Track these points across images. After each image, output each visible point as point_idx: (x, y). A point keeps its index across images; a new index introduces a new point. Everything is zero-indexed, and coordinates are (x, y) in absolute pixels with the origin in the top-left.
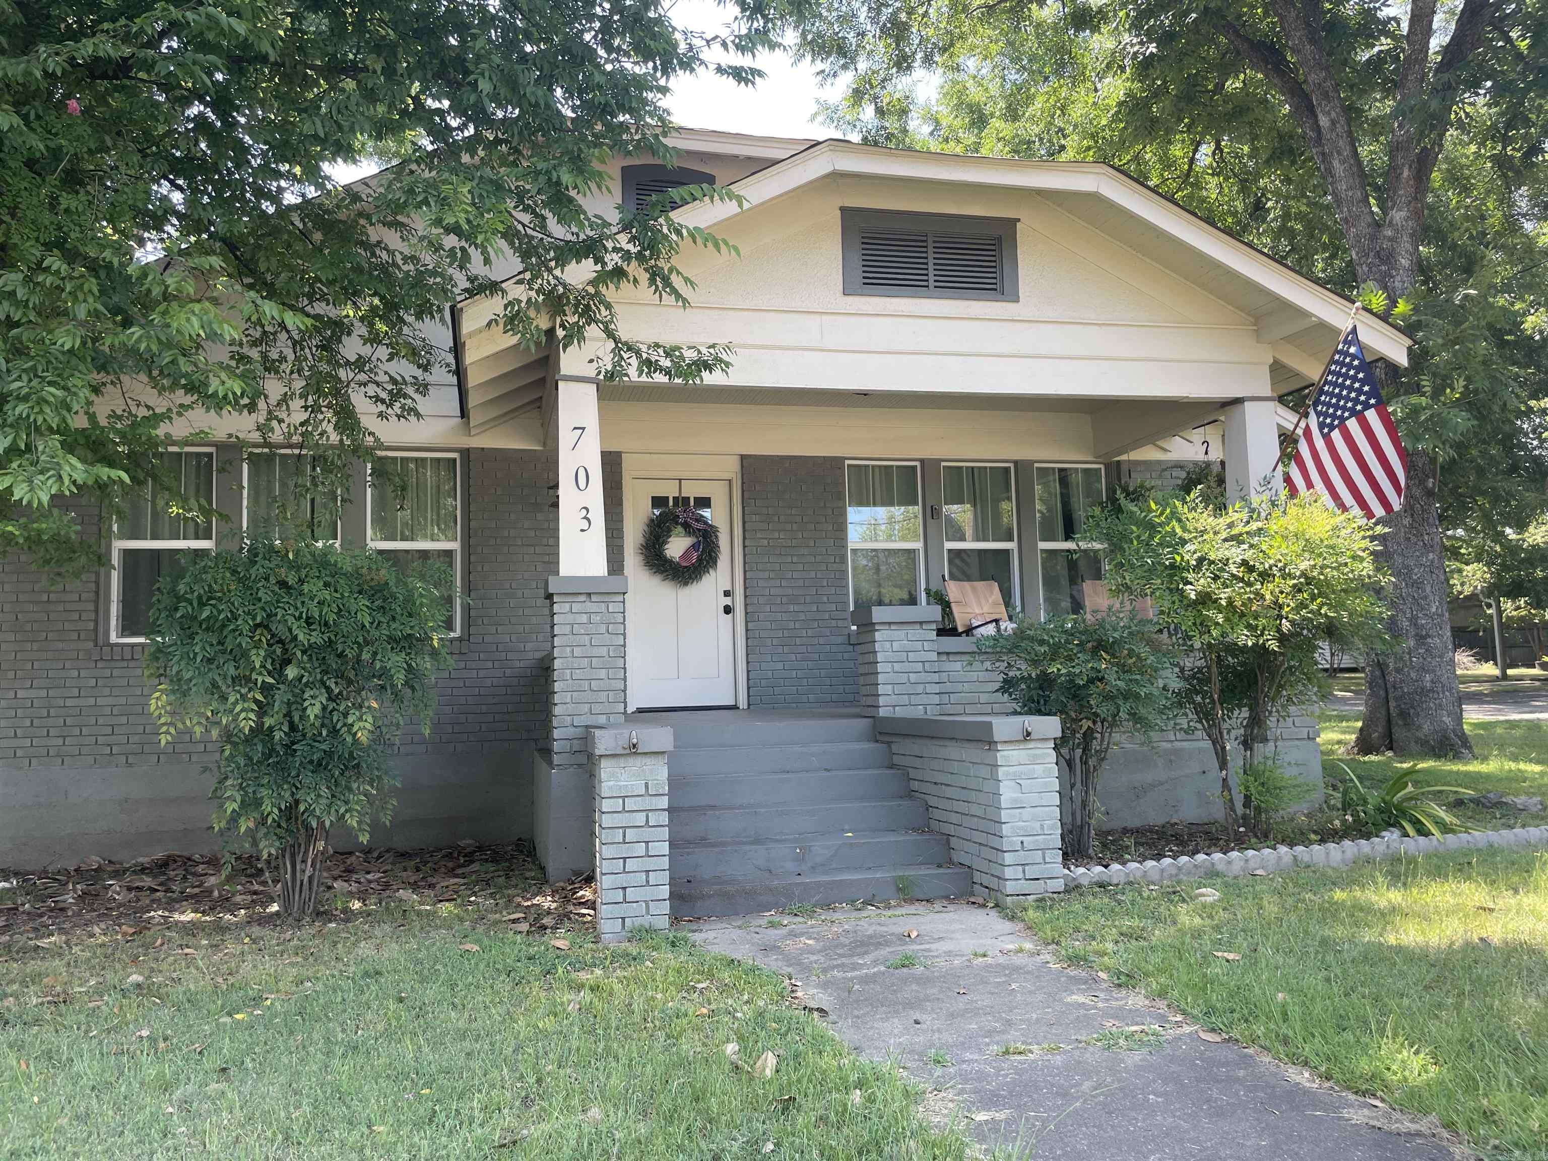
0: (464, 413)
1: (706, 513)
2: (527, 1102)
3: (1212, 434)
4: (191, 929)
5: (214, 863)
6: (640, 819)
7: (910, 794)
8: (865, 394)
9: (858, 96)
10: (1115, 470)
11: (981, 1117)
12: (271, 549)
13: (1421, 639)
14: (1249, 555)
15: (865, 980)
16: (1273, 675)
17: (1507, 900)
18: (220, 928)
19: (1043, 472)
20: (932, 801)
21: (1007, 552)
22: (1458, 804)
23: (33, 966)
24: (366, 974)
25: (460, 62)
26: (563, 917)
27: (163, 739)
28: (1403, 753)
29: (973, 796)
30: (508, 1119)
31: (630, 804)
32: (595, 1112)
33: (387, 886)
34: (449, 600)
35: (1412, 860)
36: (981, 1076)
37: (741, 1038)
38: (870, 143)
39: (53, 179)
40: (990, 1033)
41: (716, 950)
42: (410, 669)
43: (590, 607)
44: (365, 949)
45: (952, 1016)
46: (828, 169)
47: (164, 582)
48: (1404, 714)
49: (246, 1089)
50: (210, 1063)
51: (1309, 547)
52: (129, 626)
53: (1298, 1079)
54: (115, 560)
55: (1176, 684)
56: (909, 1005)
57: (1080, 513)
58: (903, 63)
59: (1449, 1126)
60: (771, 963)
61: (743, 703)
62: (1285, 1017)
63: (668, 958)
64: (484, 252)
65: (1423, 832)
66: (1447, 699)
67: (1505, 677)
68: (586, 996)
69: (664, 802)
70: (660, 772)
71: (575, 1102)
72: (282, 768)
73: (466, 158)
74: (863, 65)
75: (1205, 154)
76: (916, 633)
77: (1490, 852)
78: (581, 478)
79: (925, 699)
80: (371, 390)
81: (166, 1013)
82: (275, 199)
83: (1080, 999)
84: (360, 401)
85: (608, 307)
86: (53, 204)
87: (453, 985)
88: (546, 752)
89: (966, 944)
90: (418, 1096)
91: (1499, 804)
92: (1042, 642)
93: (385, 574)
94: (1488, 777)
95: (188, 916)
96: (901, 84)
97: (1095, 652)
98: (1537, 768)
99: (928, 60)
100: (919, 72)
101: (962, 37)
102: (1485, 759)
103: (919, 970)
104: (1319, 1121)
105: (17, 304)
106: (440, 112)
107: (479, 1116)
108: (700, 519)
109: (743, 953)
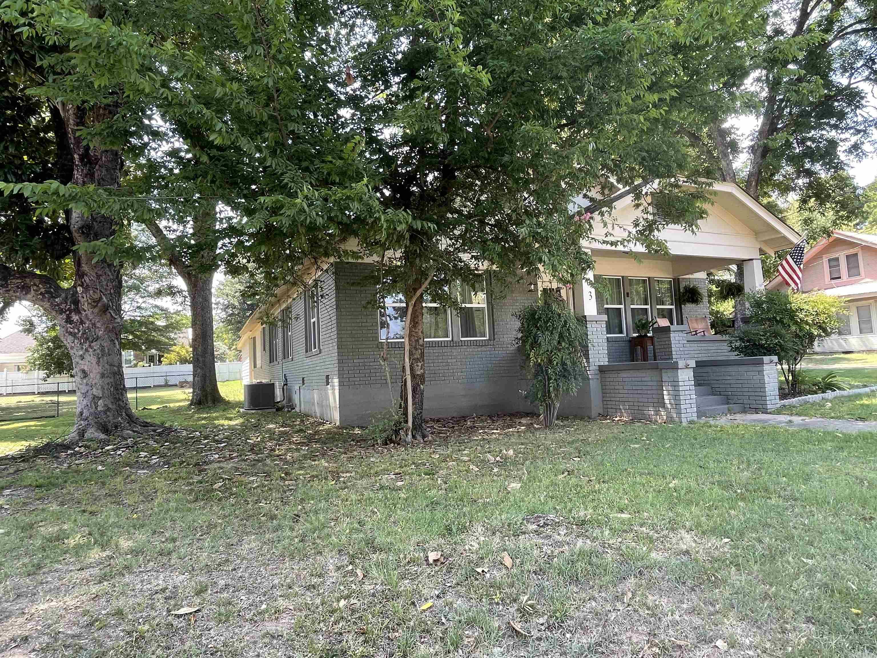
6: (688, 388)
10: (677, 281)
31: (685, 383)
43: (597, 325)
70: (691, 374)
76: (680, 334)
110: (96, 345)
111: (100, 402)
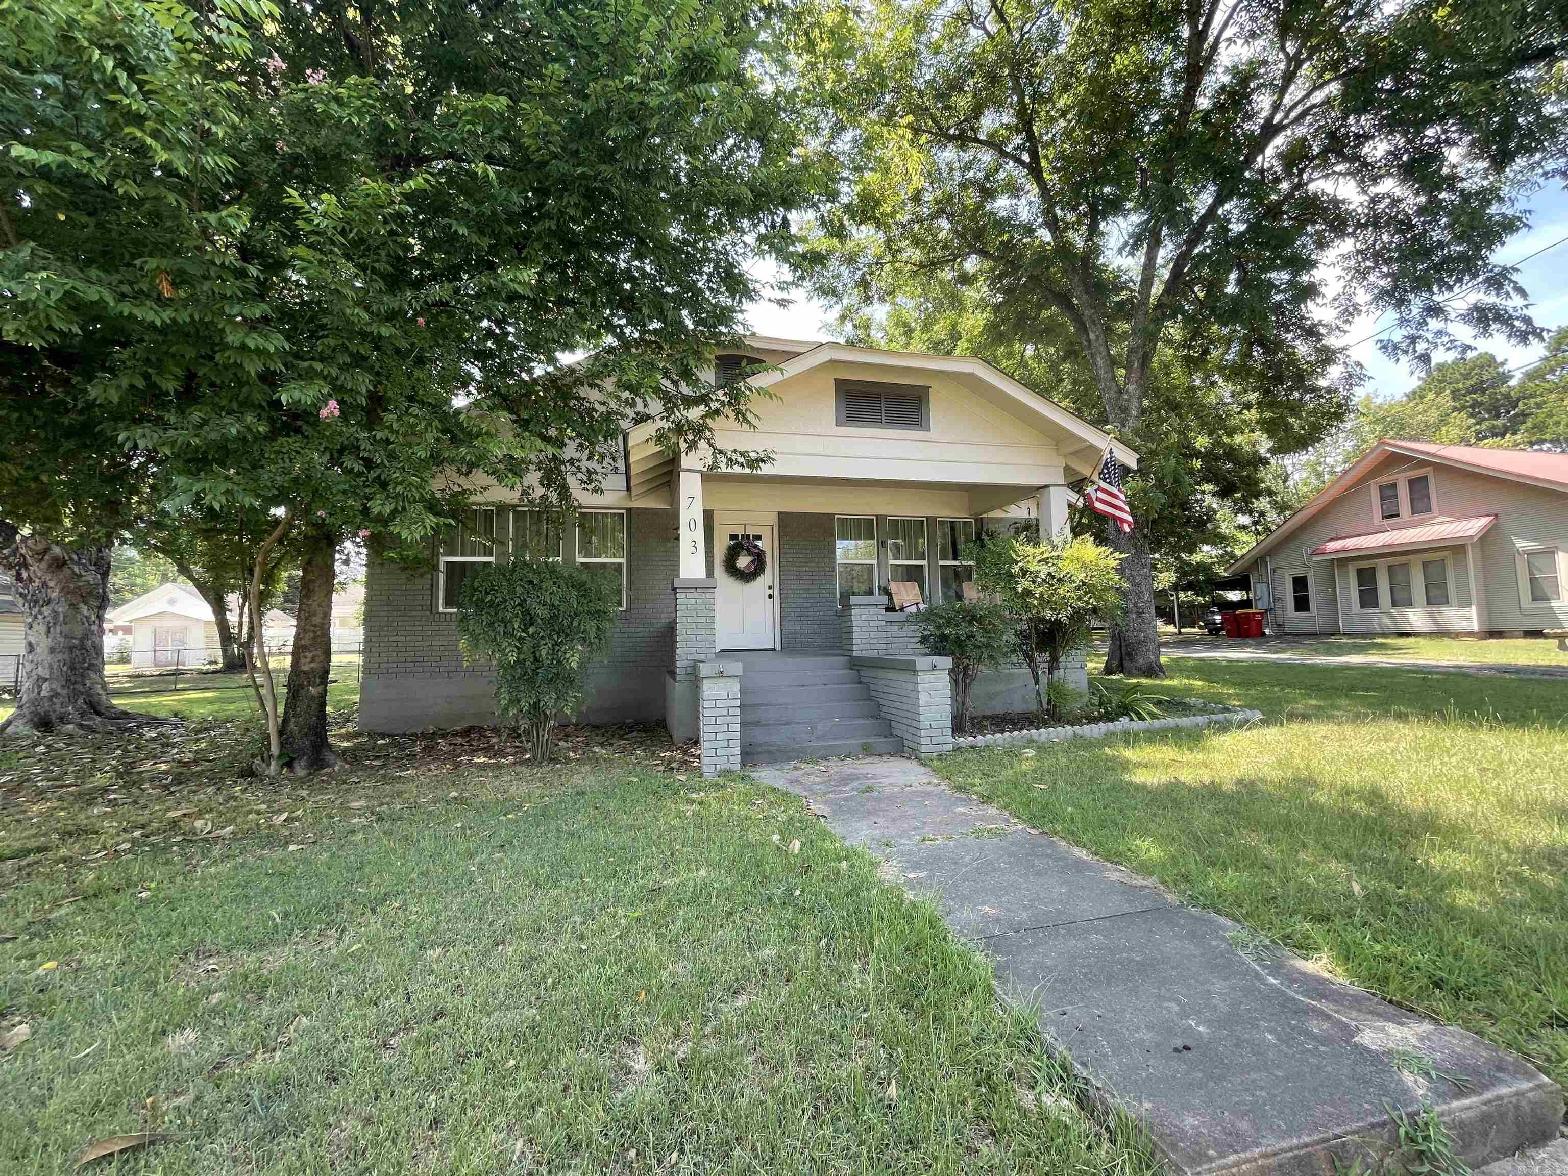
0: (629, 489)
1: (759, 543)
2: (666, 866)
3: (1032, 504)
4: (483, 767)
5: (496, 731)
6: (725, 712)
7: (870, 698)
8: (847, 480)
9: (843, 318)
10: (980, 522)
11: (911, 876)
12: (524, 562)
13: (1139, 614)
14: (1052, 570)
15: (846, 799)
16: (1064, 634)
17: (1188, 756)
18: (499, 767)
19: (942, 523)
20: (882, 702)
21: (921, 567)
22: (1158, 703)
23: (399, 787)
24: (578, 794)
25: (630, 296)
26: (684, 763)
27: (465, 664)
28: (1130, 675)
29: (904, 700)
30: (656, 875)
31: (719, 704)
32: (703, 872)
33: (587, 744)
34: (619, 592)
35: (1136, 734)
36: (911, 853)
37: (781, 832)
38: (850, 343)
39: (410, 361)
40: (915, 829)
41: (766, 782)
42: (598, 628)
43: (697, 595)
44: (577, 780)
45: (894, 820)
46: (828, 358)
47: (467, 581)
48: (1129, 654)
49: (515, 857)
50: (494, 842)
51: (1084, 566)
52: (449, 603)
53: (1078, 854)
54: (442, 568)
55: (1013, 639)
56: (869, 813)
57: (961, 546)
58: (868, 300)
59: (1163, 882)
60: (795, 790)
61: (778, 648)
62: (1072, 820)
63: (740, 786)
64: (644, 400)
65: (1141, 718)
66: (1151, 646)
67: (1180, 633)
68: (696, 807)
69: (738, 703)
70: (735, 687)
71: (693, 866)
72: (531, 682)
73: (633, 350)
74: (846, 301)
75: (1030, 351)
76: (873, 610)
77: (1178, 730)
78: (691, 526)
79: (878, 646)
80: (579, 475)
81: (470, 814)
82: (530, 371)
83: (962, 810)
84: (572, 482)
85: (710, 430)
86: (409, 376)
87: (624, 801)
88: (673, 673)
89: (902, 780)
90: (607, 862)
91: (1181, 703)
92: (942, 617)
93: (585, 577)
94: (1174, 688)
95: (482, 760)
96: (867, 311)
97: (970, 622)
98: (1200, 683)
99: (882, 299)
100: (877, 305)
101: (899, 287)
102: (1172, 678)
103: (875, 794)
104: (1092, 879)
105: (392, 431)
106: (620, 326)
107: (641, 874)
108: (756, 546)
109: (781, 784)
110: (46, 611)
111: (45, 686)
